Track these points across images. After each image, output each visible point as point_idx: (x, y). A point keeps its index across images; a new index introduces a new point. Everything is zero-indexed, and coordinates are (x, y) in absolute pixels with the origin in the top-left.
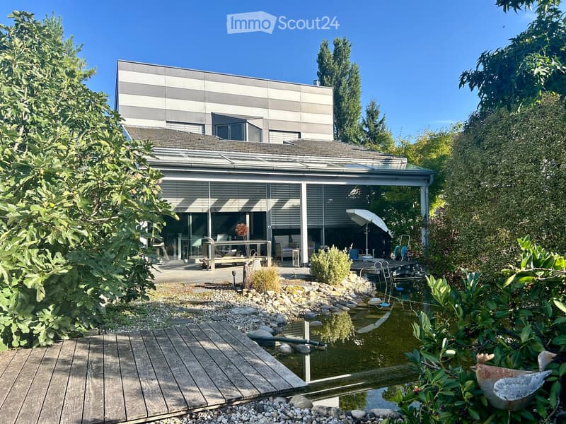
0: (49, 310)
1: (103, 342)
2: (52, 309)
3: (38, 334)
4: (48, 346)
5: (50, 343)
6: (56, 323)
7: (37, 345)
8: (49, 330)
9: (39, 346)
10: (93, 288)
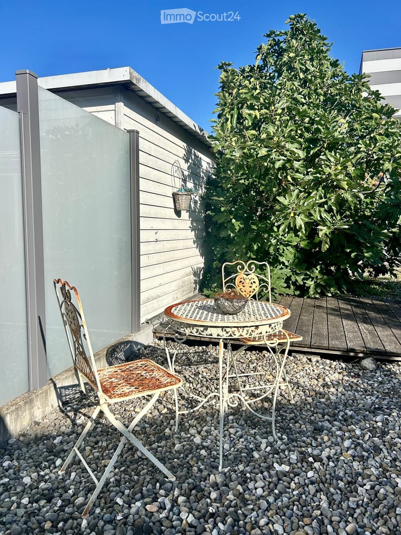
0: (317, 270)
1: (362, 303)
2: (319, 269)
3: (309, 287)
4: (315, 298)
5: (317, 296)
6: (323, 281)
7: (307, 295)
8: (317, 285)
9: (309, 297)
10: (355, 253)
